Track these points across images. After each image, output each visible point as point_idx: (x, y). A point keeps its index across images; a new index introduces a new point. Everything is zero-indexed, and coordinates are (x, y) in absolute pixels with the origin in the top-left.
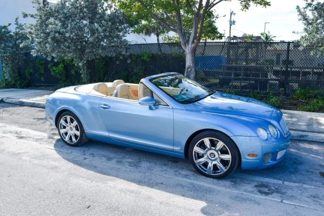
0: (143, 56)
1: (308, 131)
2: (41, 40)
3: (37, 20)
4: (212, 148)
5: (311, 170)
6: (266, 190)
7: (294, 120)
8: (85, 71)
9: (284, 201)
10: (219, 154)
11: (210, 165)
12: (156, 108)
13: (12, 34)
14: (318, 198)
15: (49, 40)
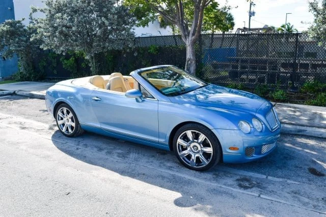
0: (150, 49)
1: (307, 126)
2: (49, 34)
3: (46, 14)
4: (195, 140)
5: (301, 166)
6: (247, 184)
7: (298, 114)
8: (94, 63)
9: (262, 196)
10: (201, 147)
11: (194, 157)
12: (143, 101)
13: (26, 28)
14: (299, 194)
15: (57, 34)
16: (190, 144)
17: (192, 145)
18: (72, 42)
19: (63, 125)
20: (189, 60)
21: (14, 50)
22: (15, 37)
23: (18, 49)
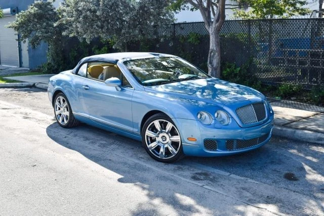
4: (163, 130)
5: (281, 170)
9: (205, 186)
10: (169, 137)
11: (162, 149)
12: (122, 89)
15: (81, 18)
16: (159, 134)
17: (161, 135)
18: (97, 28)
19: (60, 115)
20: (212, 52)
21: (40, 36)
22: (44, 22)
23: (45, 35)
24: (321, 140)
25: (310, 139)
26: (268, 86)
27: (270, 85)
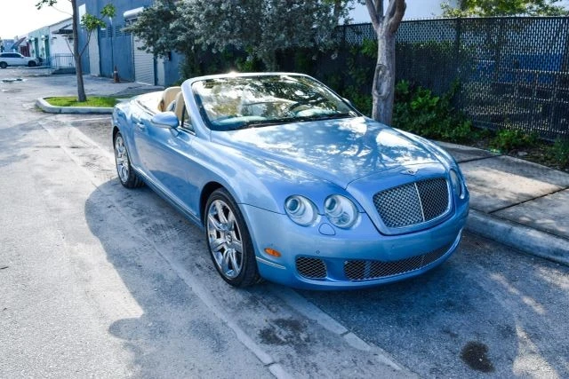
5: (460, 331)
6: (284, 334)
12: (179, 134)
20: (380, 68)
24: (562, 255)
25: (538, 248)
26: (482, 130)
27: (486, 129)
